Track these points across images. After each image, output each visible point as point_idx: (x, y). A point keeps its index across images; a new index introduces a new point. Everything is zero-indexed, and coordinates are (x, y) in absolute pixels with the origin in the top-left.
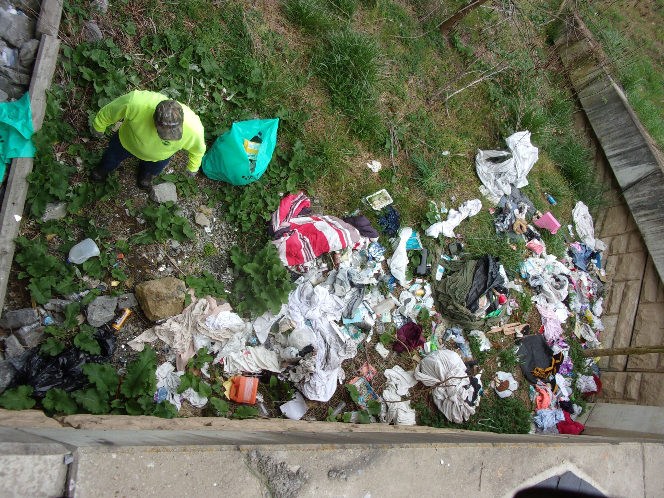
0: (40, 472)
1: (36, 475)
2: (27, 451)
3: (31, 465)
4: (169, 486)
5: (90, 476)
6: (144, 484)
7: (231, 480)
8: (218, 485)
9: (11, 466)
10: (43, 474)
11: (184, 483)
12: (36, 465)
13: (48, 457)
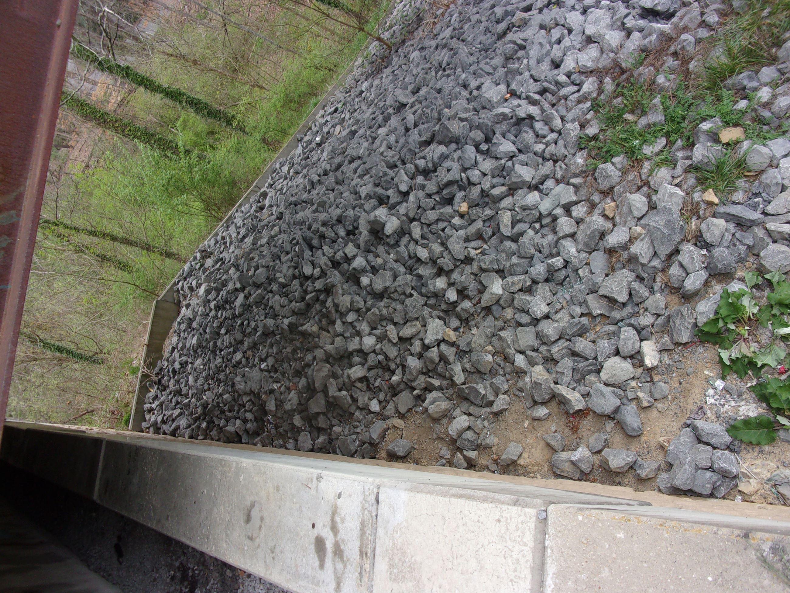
0: (522, 523)
1: (520, 526)
2: (516, 503)
3: (516, 516)
4: (645, 565)
5: (560, 534)
6: (614, 555)
7: (736, 578)
8: (715, 580)
9: (504, 515)
10: (524, 524)
11: (664, 566)
12: (519, 516)
13: (527, 510)
